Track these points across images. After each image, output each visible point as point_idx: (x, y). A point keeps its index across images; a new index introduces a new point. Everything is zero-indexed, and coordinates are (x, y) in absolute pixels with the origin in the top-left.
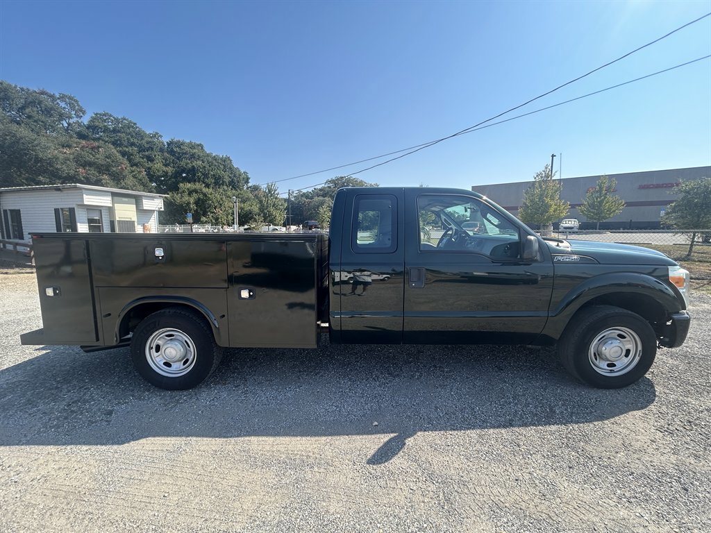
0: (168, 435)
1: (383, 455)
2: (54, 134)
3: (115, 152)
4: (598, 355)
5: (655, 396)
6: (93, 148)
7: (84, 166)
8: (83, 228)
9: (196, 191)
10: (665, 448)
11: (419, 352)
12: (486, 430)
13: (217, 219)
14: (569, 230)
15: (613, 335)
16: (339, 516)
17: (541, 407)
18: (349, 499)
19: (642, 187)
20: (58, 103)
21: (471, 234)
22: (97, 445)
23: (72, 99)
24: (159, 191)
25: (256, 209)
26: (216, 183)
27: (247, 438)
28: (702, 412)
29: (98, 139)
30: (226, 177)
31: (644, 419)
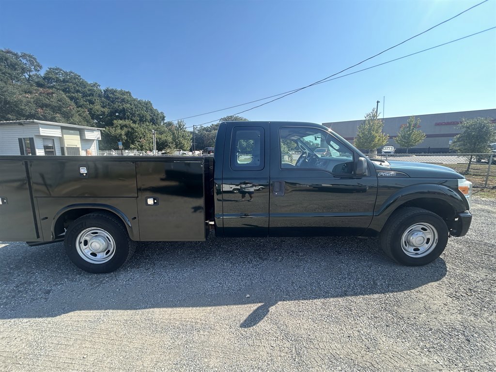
0: (91, 309)
1: (252, 320)
2: (19, 83)
3: (65, 97)
4: (408, 242)
5: (446, 271)
6: (48, 94)
7: (42, 107)
8: (40, 152)
9: (126, 126)
10: (454, 310)
11: (282, 241)
12: (328, 299)
13: (142, 146)
14: (388, 154)
15: (418, 229)
16: (216, 369)
17: (367, 281)
18: (225, 356)
19: (437, 124)
20: (20, 60)
21: (319, 156)
22: (35, 317)
23: (31, 57)
24: (99, 125)
25: (170, 139)
26: (141, 120)
27: (152, 310)
28: (478, 282)
29: (52, 87)
30: (148, 116)
31: (439, 288)
